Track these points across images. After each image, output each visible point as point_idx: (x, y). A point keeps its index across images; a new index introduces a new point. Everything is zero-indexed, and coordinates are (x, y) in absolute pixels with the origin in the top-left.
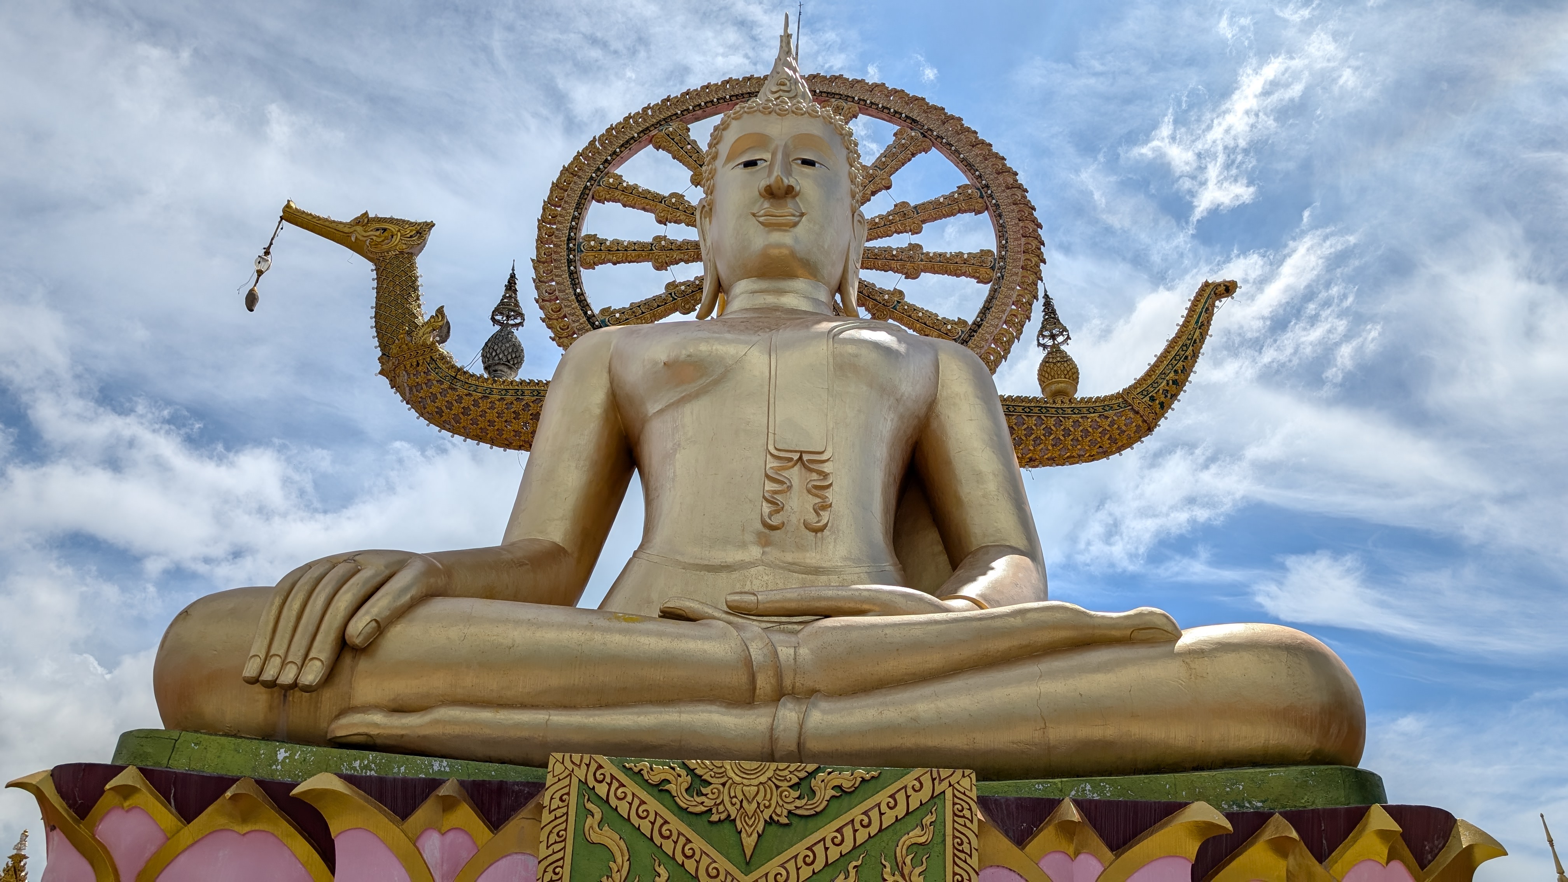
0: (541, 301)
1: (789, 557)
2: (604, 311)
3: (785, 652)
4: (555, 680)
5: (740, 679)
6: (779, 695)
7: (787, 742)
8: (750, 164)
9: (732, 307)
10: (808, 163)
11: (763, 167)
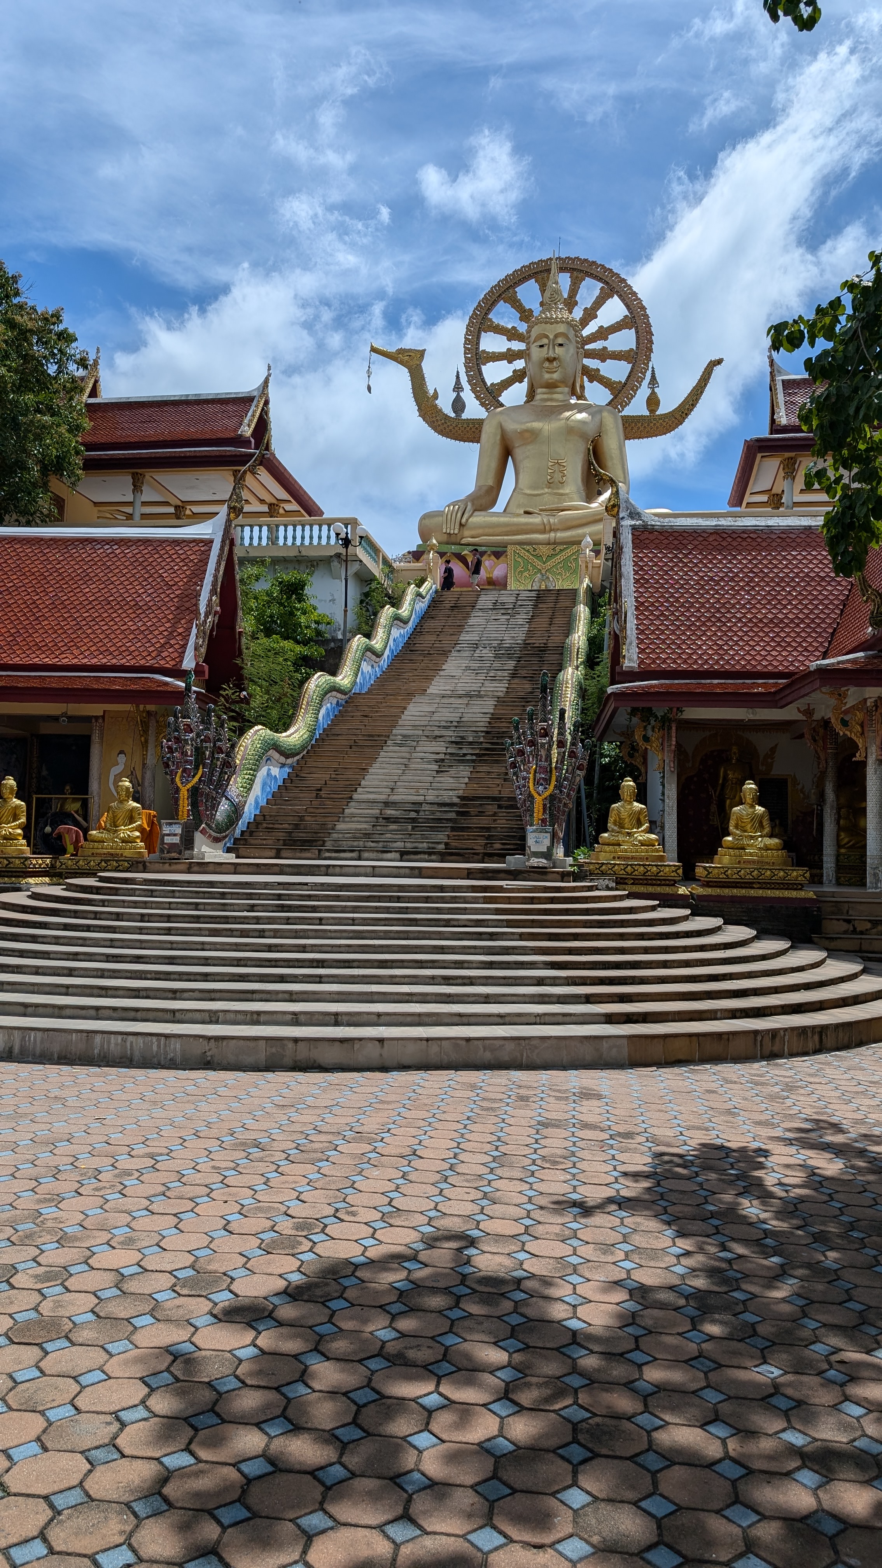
0: (469, 382)
1: (555, 491)
2: (492, 384)
3: (552, 520)
4: (504, 529)
5: (542, 527)
6: (551, 530)
7: (552, 541)
8: (541, 346)
9: (538, 397)
10: (561, 345)
11: (546, 348)
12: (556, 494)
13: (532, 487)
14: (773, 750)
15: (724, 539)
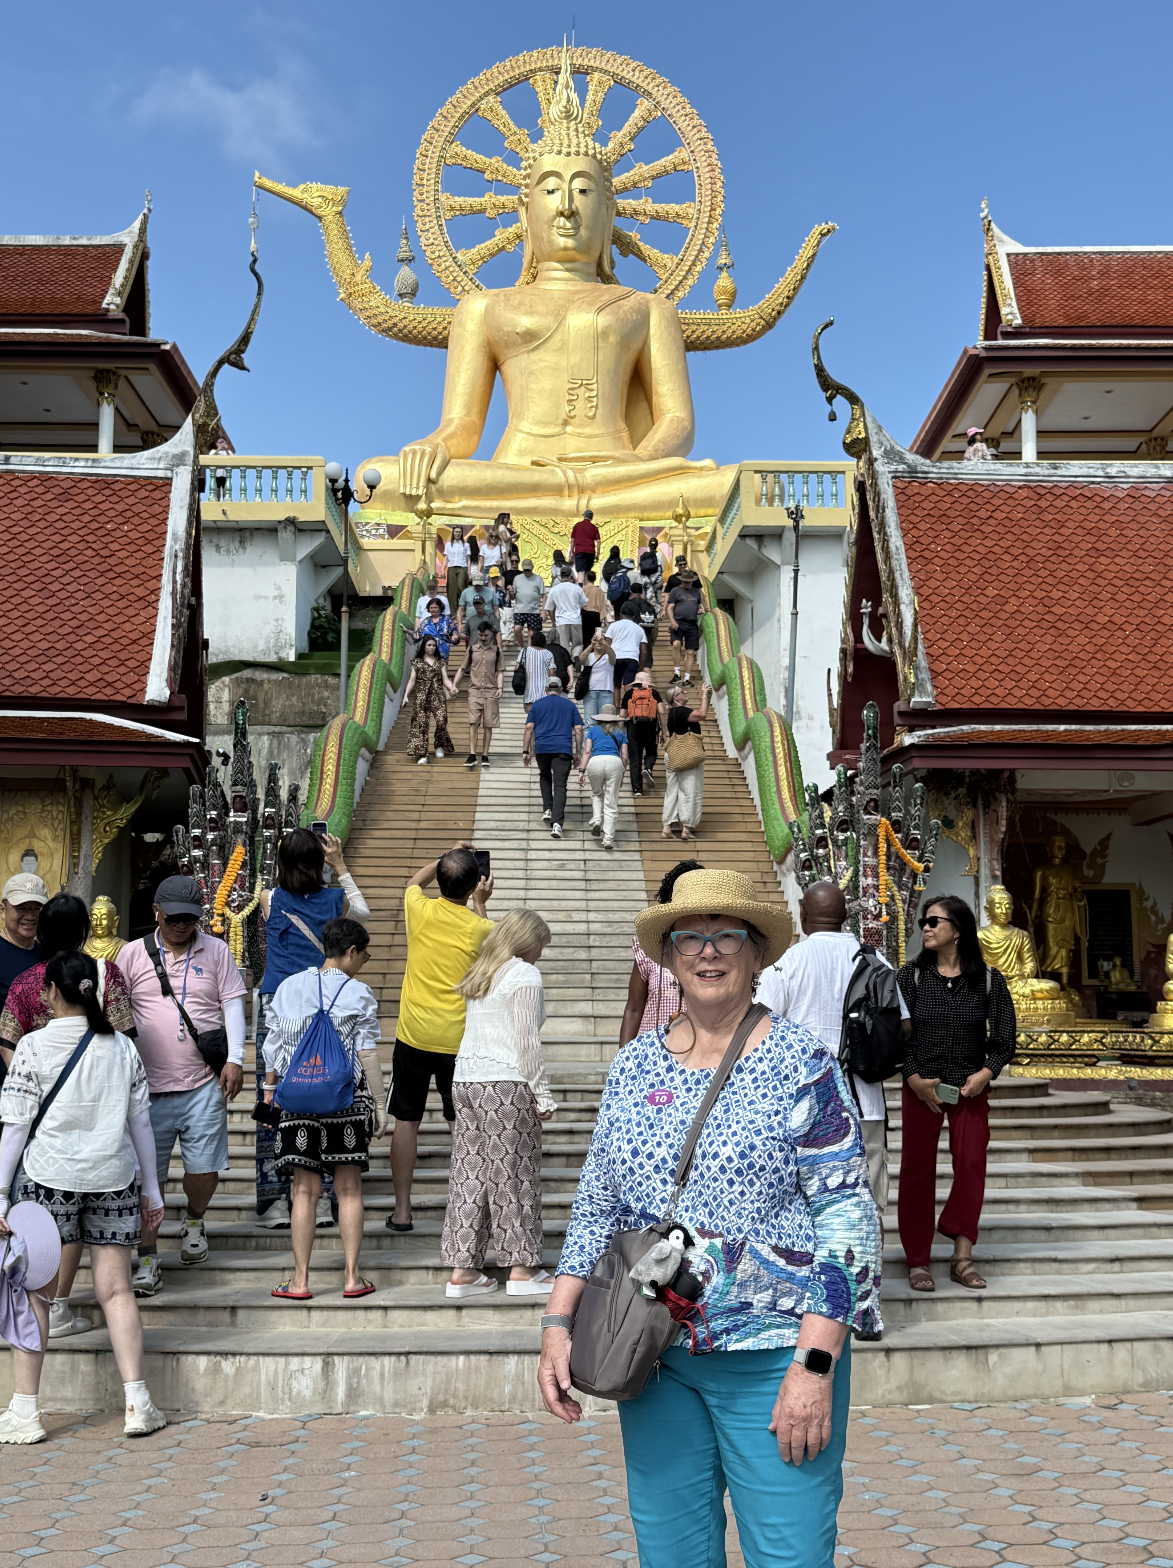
1: (579, 430)
3: (580, 477)
5: (565, 487)
7: (583, 510)
8: (550, 192)
9: (543, 275)
10: (583, 192)
11: (558, 195)
12: (579, 435)
13: (538, 423)
14: (1104, 843)
15: (1041, 496)
